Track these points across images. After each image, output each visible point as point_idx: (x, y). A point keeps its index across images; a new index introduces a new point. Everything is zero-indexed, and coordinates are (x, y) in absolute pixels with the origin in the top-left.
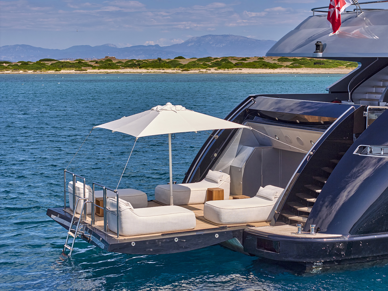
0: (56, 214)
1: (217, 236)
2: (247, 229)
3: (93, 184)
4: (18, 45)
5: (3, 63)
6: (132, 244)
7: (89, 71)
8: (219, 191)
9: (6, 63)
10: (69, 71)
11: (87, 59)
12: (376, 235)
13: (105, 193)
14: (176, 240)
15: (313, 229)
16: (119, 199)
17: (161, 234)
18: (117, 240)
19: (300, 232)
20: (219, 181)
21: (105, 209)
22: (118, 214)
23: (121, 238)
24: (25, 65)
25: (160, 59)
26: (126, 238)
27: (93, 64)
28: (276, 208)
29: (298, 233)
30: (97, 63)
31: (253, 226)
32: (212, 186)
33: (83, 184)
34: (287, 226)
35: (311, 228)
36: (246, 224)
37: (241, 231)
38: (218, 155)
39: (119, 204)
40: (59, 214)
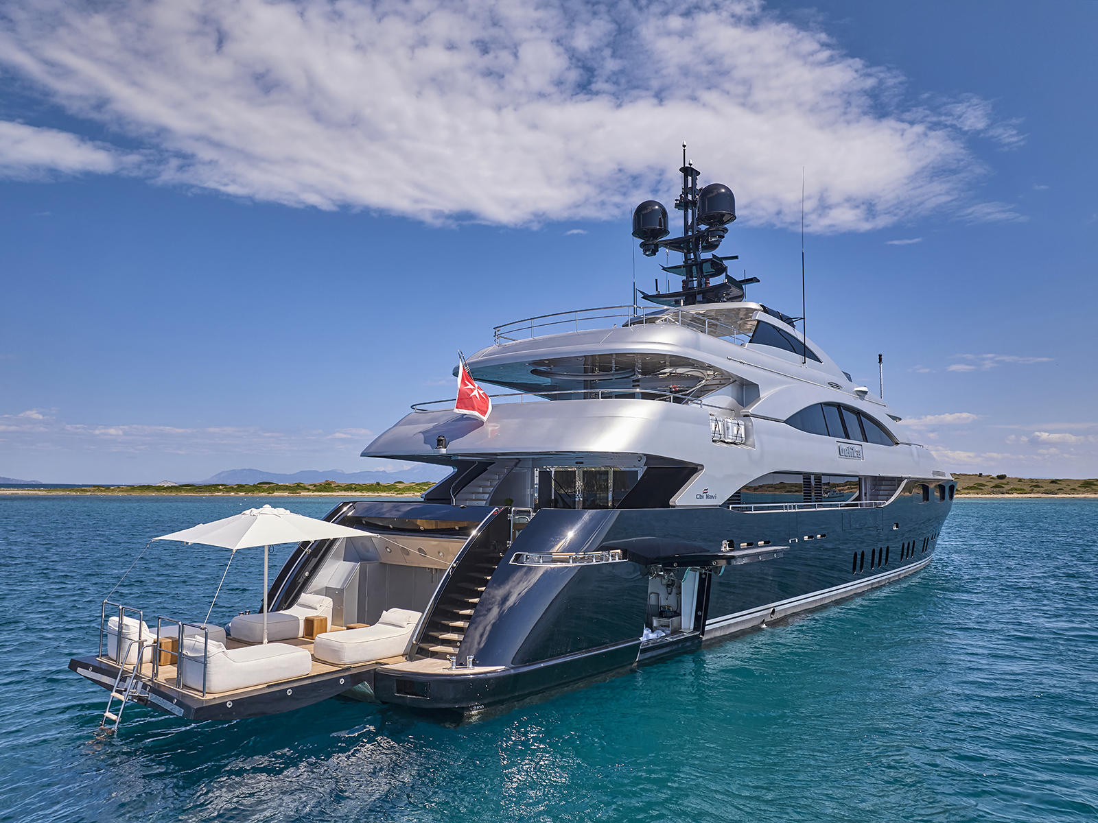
0: (86, 667)
1: (342, 681)
2: (379, 667)
3: (159, 618)
4: (245, 469)
5: (219, 485)
6: (228, 704)
7: (302, 493)
8: (321, 620)
9: (222, 485)
10: (282, 494)
11: (306, 483)
12: (542, 662)
13: (181, 631)
14: (289, 693)
15: (471, 662)
16: (209, 640)
17: (265, 686)
18: (202, 701)
19: (454, 667)
20: (318, 606)
21: (181, 657)
22: (203, 661)
23: (208, 697)
24: (240, 488)
25: (378, 484)
26: (217, 696)
27: (310, 487)
28: (415, 638)
29: (451, 668)
30: (315, 486)
31: (385, 664)
32: (311, 613)
33: (139, 621)
34: (429, 660)
35: (468, 660)
36: (374, 662)
37: (372, 672)
38: (310, 573)
39: (208, 646)
40: (92, 665)
